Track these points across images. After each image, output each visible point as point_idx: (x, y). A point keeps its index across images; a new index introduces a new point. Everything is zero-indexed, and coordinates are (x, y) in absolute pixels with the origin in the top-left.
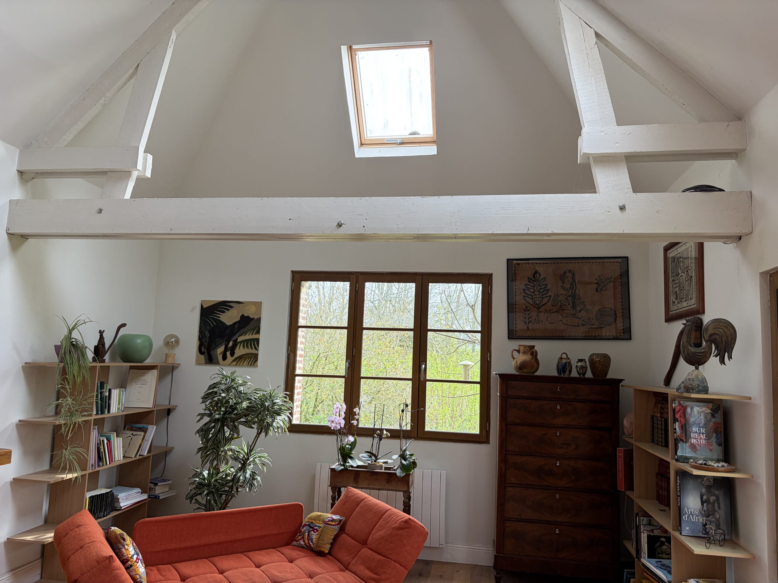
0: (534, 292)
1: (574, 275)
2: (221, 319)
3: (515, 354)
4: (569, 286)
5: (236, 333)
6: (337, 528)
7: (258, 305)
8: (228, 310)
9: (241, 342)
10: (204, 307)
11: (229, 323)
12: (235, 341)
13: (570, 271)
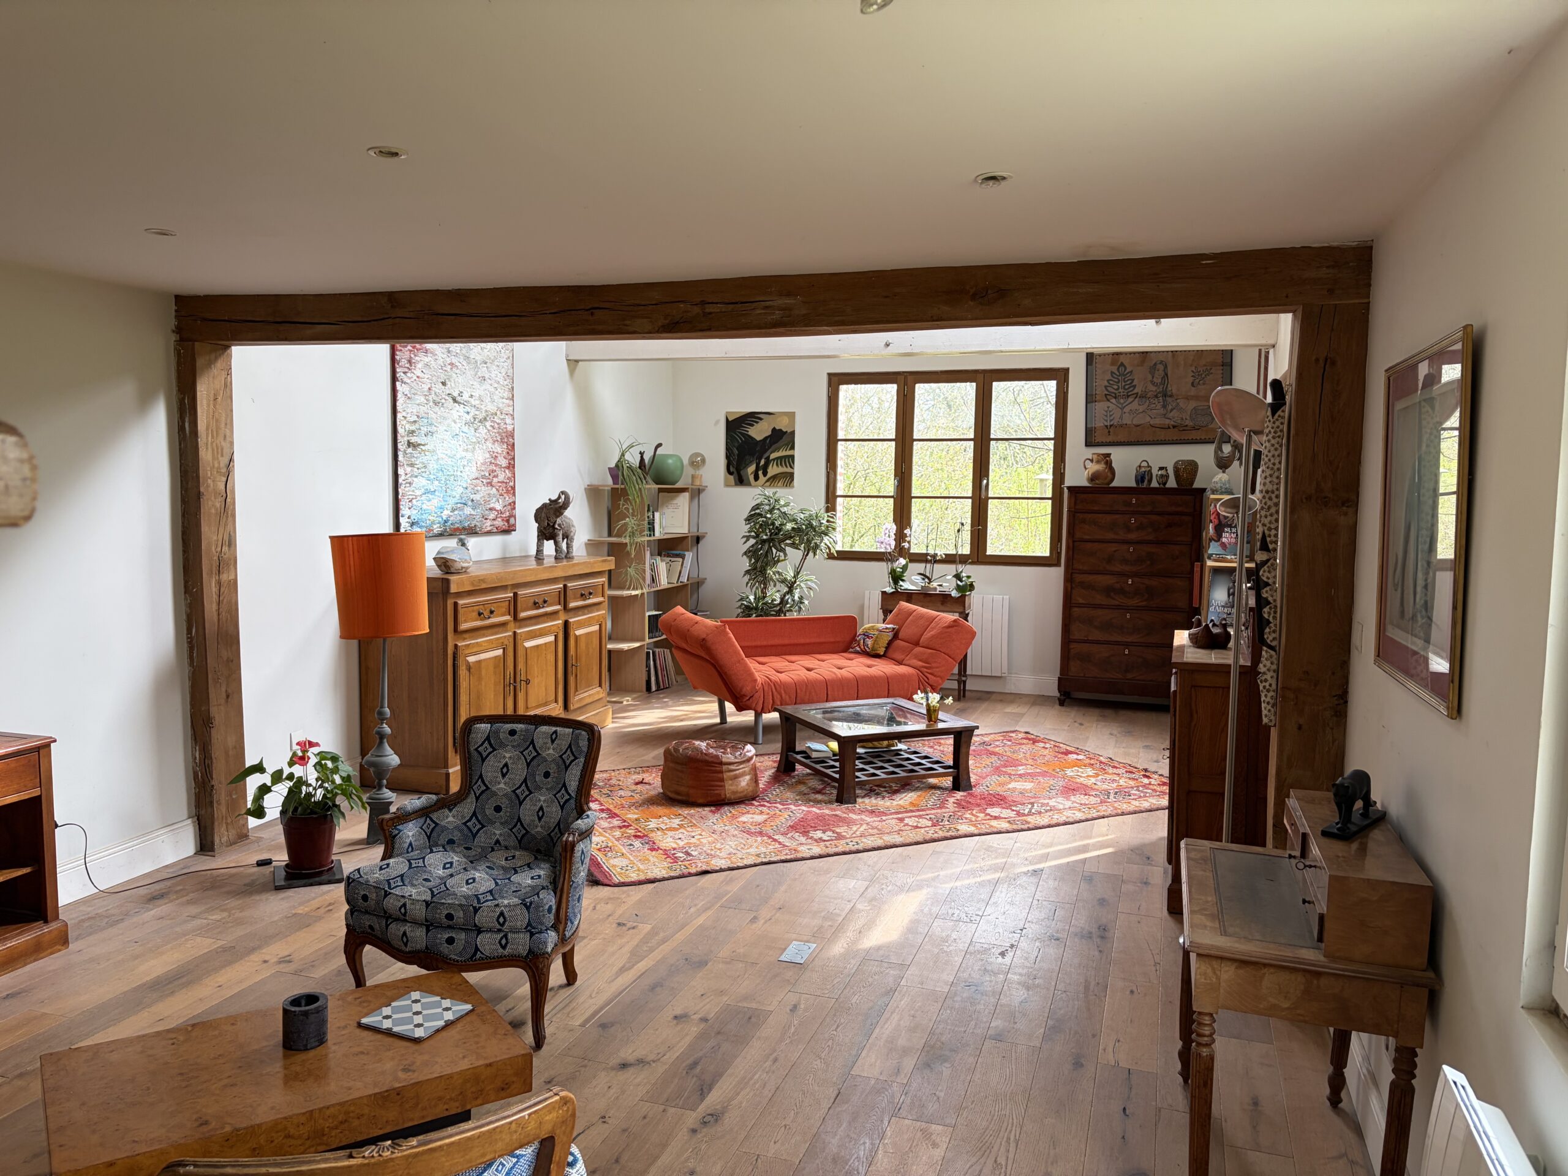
0: (1117, 389)
1: (1166, 367)
2: (750, 433)
3: (1089, 464)
4: (1160, 380)
5: (769, 448)
6: (891, 635)
7: (791, 416)
8: (757, 422)
9: (774, 460)
10: (730, 419)
11: (759, 438)
12: (768, 459)
13: (1161, 362)
